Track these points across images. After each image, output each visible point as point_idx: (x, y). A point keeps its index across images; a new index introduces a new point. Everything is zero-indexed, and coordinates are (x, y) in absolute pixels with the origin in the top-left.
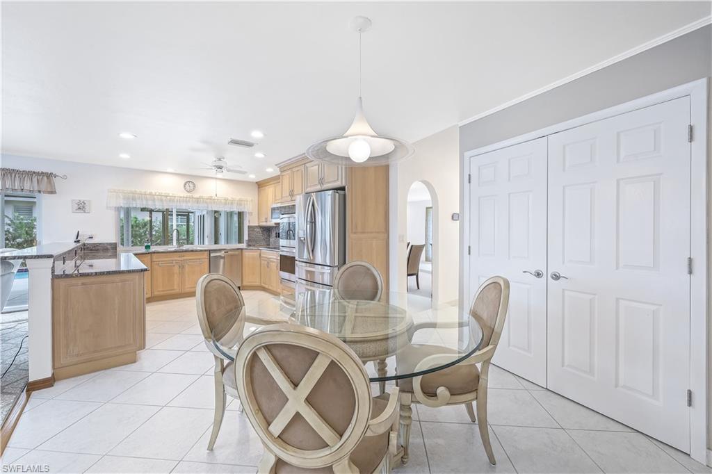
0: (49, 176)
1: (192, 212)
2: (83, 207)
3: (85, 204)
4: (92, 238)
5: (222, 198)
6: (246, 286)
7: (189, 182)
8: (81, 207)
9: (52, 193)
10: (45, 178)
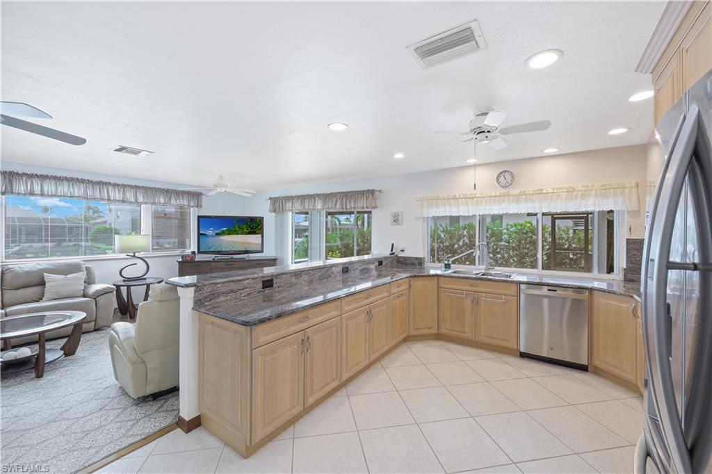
0: (373, 192)
1: (591, 213)
3: (399, 216)
4: (403, 251)
5: (562, 188)
6: (600, 369)
7: (505, 172)
8: (396, 219)
9: (375, 207)
10: (371, 195)
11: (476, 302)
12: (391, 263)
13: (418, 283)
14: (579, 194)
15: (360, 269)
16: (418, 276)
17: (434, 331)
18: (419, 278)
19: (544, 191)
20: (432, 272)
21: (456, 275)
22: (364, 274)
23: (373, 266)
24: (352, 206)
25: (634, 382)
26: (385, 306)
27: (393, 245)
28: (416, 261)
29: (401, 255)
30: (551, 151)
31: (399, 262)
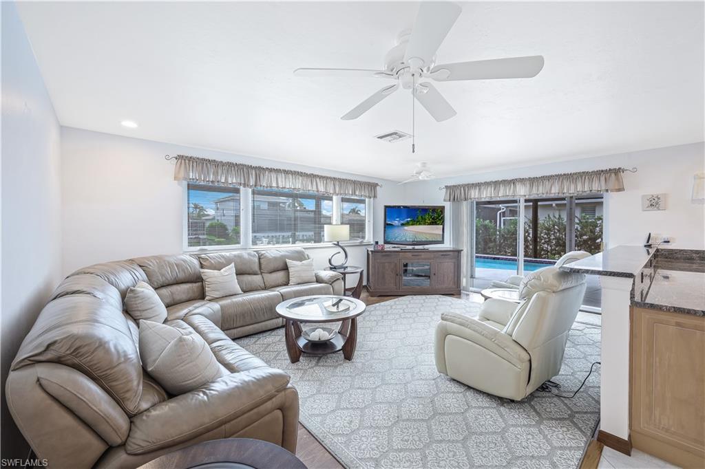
0: (617, 172)
2: (657, 203)
3: (659, 198)
4: (668, 242)
8: (654, 204)
9: (621, 189)
10: (613, 175)
27: (649, 235)
29: (665, 247)
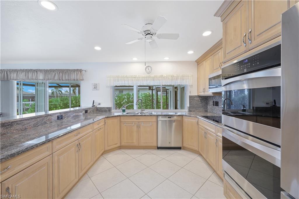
3: (97, 85)
4: (100, 104)
5: (170, 75)
6: (186, 147)
7: (148, 66)
8: (95, 87)
9: (82, 80)
10: (79, 72)
11: (138, 127)
12: (93, 111)
13: (109, 121)
14: (175, 78)
15: (72, 116)
16: (110, 117)
17: (118, 145)
18: (110, 118)
19: (163, 76)
20: (116, 114)
21: (128, 114)
22: (75, 119)
23: (81, 114)
24: (67, 78)
25: (198, 150)
26: (90, 138)
27: (94, 101)
28: (107, 109)
29: (99, 106)
30: (167, 59)
31: (98, 110)
